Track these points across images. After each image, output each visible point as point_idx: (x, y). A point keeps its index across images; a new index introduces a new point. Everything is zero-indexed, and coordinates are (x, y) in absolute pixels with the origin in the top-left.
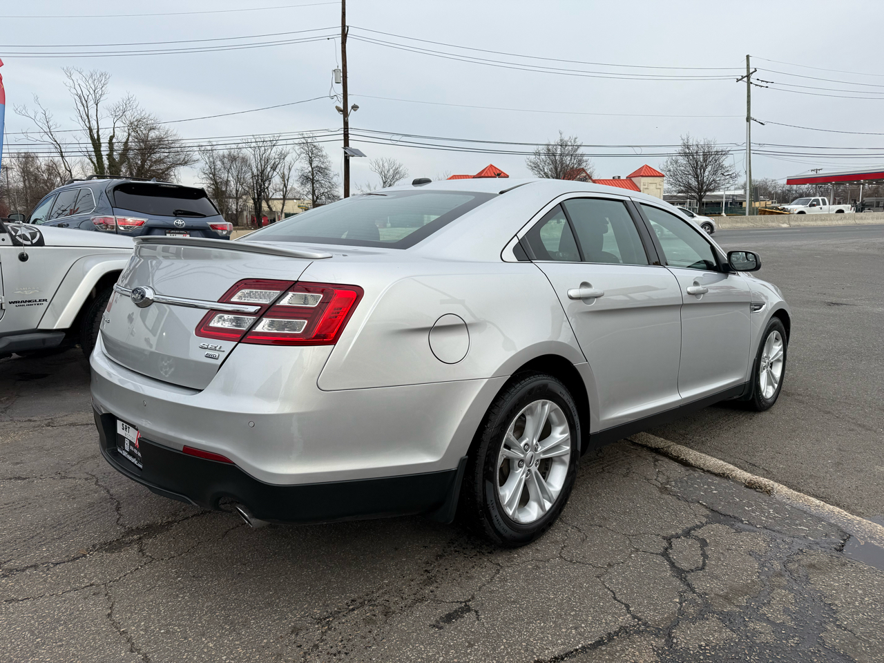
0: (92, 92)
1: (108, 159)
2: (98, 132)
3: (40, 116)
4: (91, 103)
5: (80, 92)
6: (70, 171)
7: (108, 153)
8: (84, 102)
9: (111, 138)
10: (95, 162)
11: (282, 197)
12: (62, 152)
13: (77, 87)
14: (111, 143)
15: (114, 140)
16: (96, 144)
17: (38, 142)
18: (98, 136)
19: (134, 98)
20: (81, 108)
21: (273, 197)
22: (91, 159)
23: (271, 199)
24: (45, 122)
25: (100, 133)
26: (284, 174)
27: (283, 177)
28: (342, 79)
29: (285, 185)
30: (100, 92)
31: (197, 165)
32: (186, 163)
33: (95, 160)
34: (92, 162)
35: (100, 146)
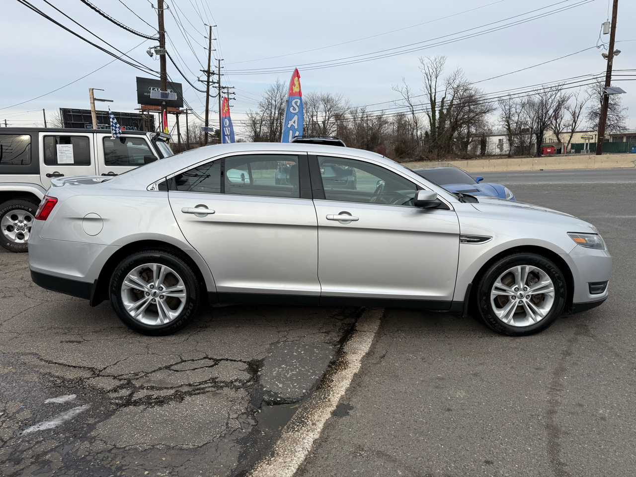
0: (434, 70)
1: (439, 113)
2: (435, 96)
3: (404, 89)
4: (433, 78)
5: (427, 71)
6: (416, 123)
7: (439, 109)
8: (429, 77)
9: (444, 98)
10: (431, 116)
11: (571, 131)
12: (413, 111)
13: (426, 68)
14: (443, 102)
15: (445, 100)
16: (433, 103)
17: (401, 106)
18: (435, 98)
19: (461, 70)
20: (427, 82)
21: (563, 131)
22: (428, 114)
23: (561, 133)
24: (406, 94)
25: (436, 97)
26: (575, 112)
27: (574, 114)
28: (610, 29)
29: (574, 121)
30: (439, 69)
31: (495, 112)
32: (488, 111)
33: (431, 115)
34: (429, 116)
35: (435, 105)
